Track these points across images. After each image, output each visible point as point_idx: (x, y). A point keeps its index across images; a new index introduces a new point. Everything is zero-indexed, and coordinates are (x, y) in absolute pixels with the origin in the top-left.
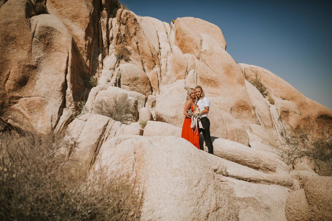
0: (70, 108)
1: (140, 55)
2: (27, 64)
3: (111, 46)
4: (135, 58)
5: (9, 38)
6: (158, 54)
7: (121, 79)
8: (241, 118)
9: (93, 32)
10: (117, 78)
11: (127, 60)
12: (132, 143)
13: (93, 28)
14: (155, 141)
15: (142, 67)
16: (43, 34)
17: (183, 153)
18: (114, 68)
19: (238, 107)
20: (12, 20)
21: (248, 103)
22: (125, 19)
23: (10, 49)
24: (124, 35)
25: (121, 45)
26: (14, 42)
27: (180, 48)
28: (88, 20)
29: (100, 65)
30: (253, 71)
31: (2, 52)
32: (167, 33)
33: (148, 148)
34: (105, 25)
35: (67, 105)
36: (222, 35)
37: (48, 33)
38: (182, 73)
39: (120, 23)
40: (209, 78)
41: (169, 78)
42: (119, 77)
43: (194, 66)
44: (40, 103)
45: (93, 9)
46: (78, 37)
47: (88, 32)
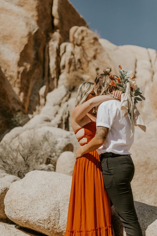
3: (62, 76)
7: (70, 118)
9: (33, 56)
10: (64, 118)
13: (34, 52)
18: (61, 103)
22: (80, 37)
24: (79, 60)
25: (75, 73)
28: (25, 41)
29: (42, 101)
32: (151, 61)
34: (56, 50)
39: (74, 45)
42: (67, 115)
45: (37, 28)
46: (9, 63)
47: (24, 56)
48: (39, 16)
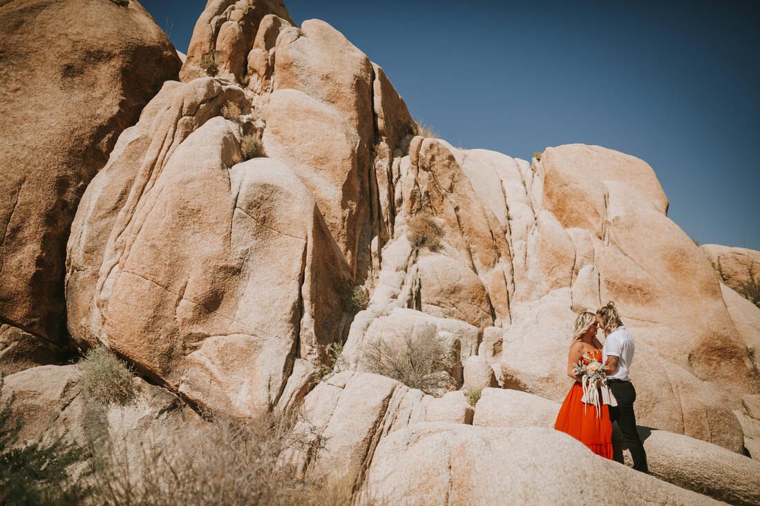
0: (309, 358)
1: (464, 234)
2: (221, 265)
3: (398, 219)
4: (452, 243)
5: (186, 212)
6: (505, 232)
7: (422, 290)
8: (718, 378)
9: (358, 189)
10: (414, 290)
11: (434, 249)
12: (442, 442)
13: (359, 182)
14: (497, 439)
15: (468, 262)
16: (255, 201)
17: (565, 471)
18: (407, 267)
19: (706, 352)
20: (194, 174)
21: (734, 340)
22: (429, 157)
23: (189, 233)
24: (427, 193)
25: (420, 215)
26: (196, 220)
27: (556, 215)
28: (348, 165)
29: (375, 262)
30: (740, 263)
31: (173, 242)
32: (524, 183)
33: (479, 455)
34: (386, 173)
35: (303, 352)
36: (656, 181)
37: (266, 197)
38: (563, 272)
39: (418, 168)
40: (628, 283)
41: (532, 285)
42: (417, 286)
43: (591, 256)
44: (246, 347)
45: (359, 141)
46: (328, 204)
47: (347, 190)
48: (359, 118)
